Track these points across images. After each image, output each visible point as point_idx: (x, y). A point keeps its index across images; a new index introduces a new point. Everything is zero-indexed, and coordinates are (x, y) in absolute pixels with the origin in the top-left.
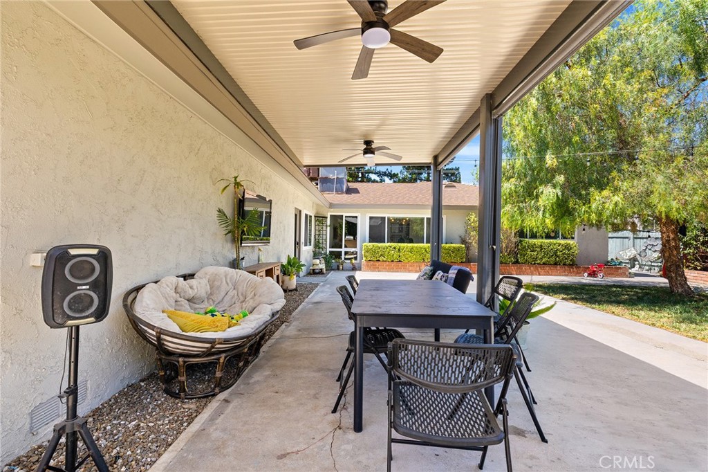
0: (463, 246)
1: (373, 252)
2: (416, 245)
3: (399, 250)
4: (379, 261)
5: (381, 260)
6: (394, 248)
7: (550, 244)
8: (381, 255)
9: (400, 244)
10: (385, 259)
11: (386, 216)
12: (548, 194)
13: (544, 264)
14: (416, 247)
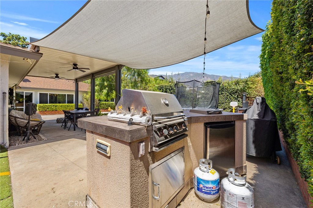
0: (82, 104)
1: (43, 107)
2: (63, 104)
3: (56, 106)
4: (46, 111)
5: (47, 110)
6: (54, 106)
7: (108, 103)
8: (47, 109)
9: (56, 104)
10: (49, 110)
11: (48, 93)
12: (105, 91)
13: (106, 109)
14: (64, 105)
